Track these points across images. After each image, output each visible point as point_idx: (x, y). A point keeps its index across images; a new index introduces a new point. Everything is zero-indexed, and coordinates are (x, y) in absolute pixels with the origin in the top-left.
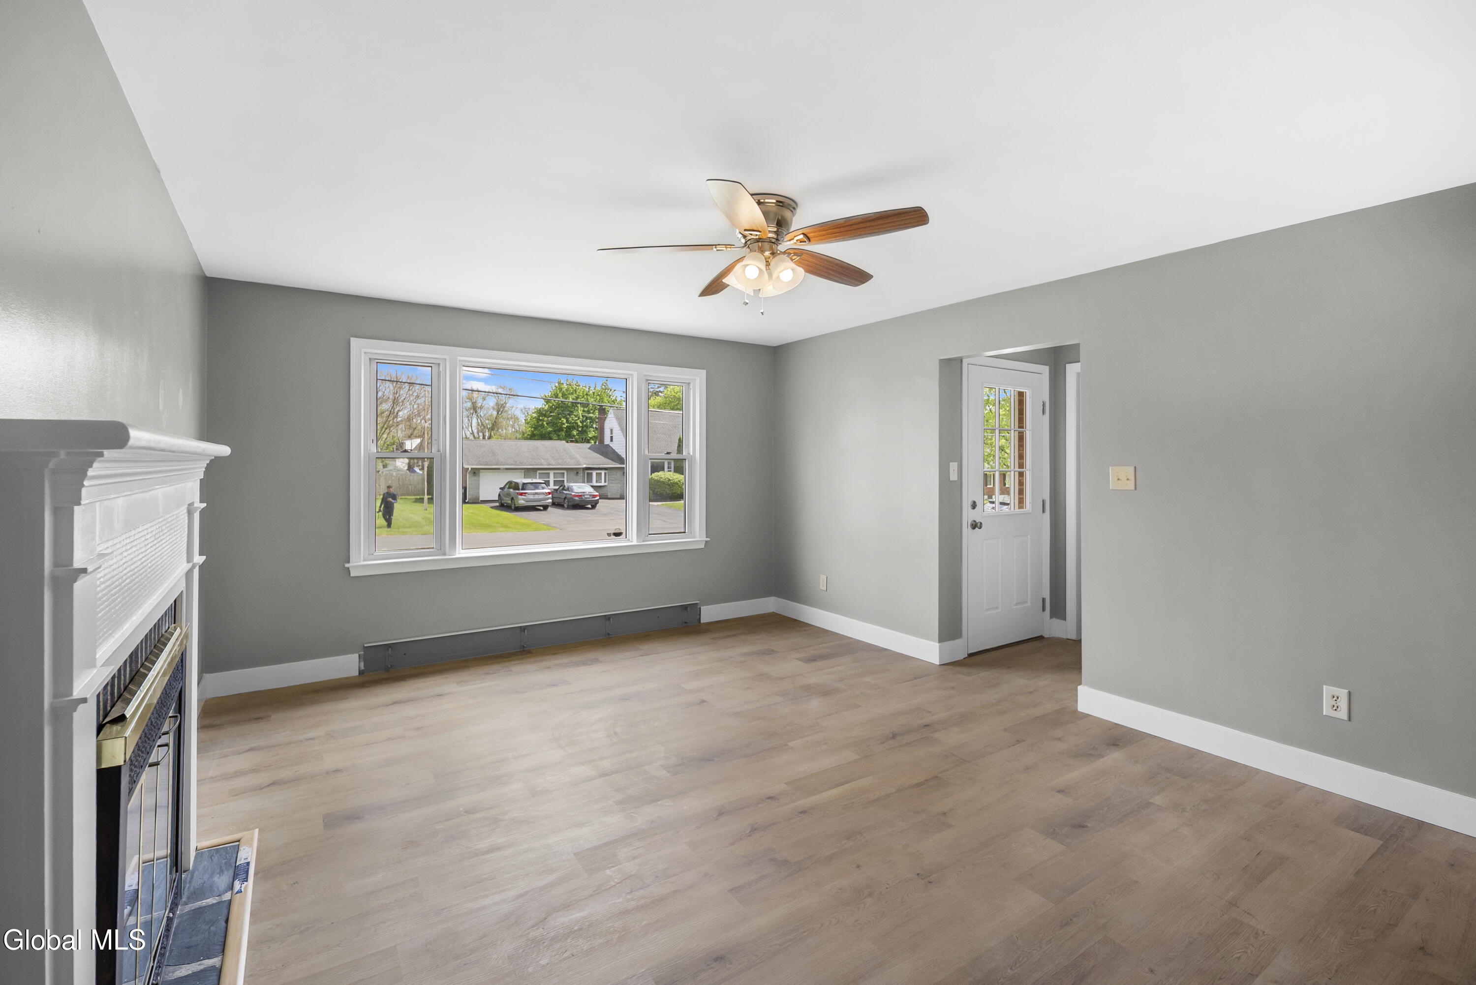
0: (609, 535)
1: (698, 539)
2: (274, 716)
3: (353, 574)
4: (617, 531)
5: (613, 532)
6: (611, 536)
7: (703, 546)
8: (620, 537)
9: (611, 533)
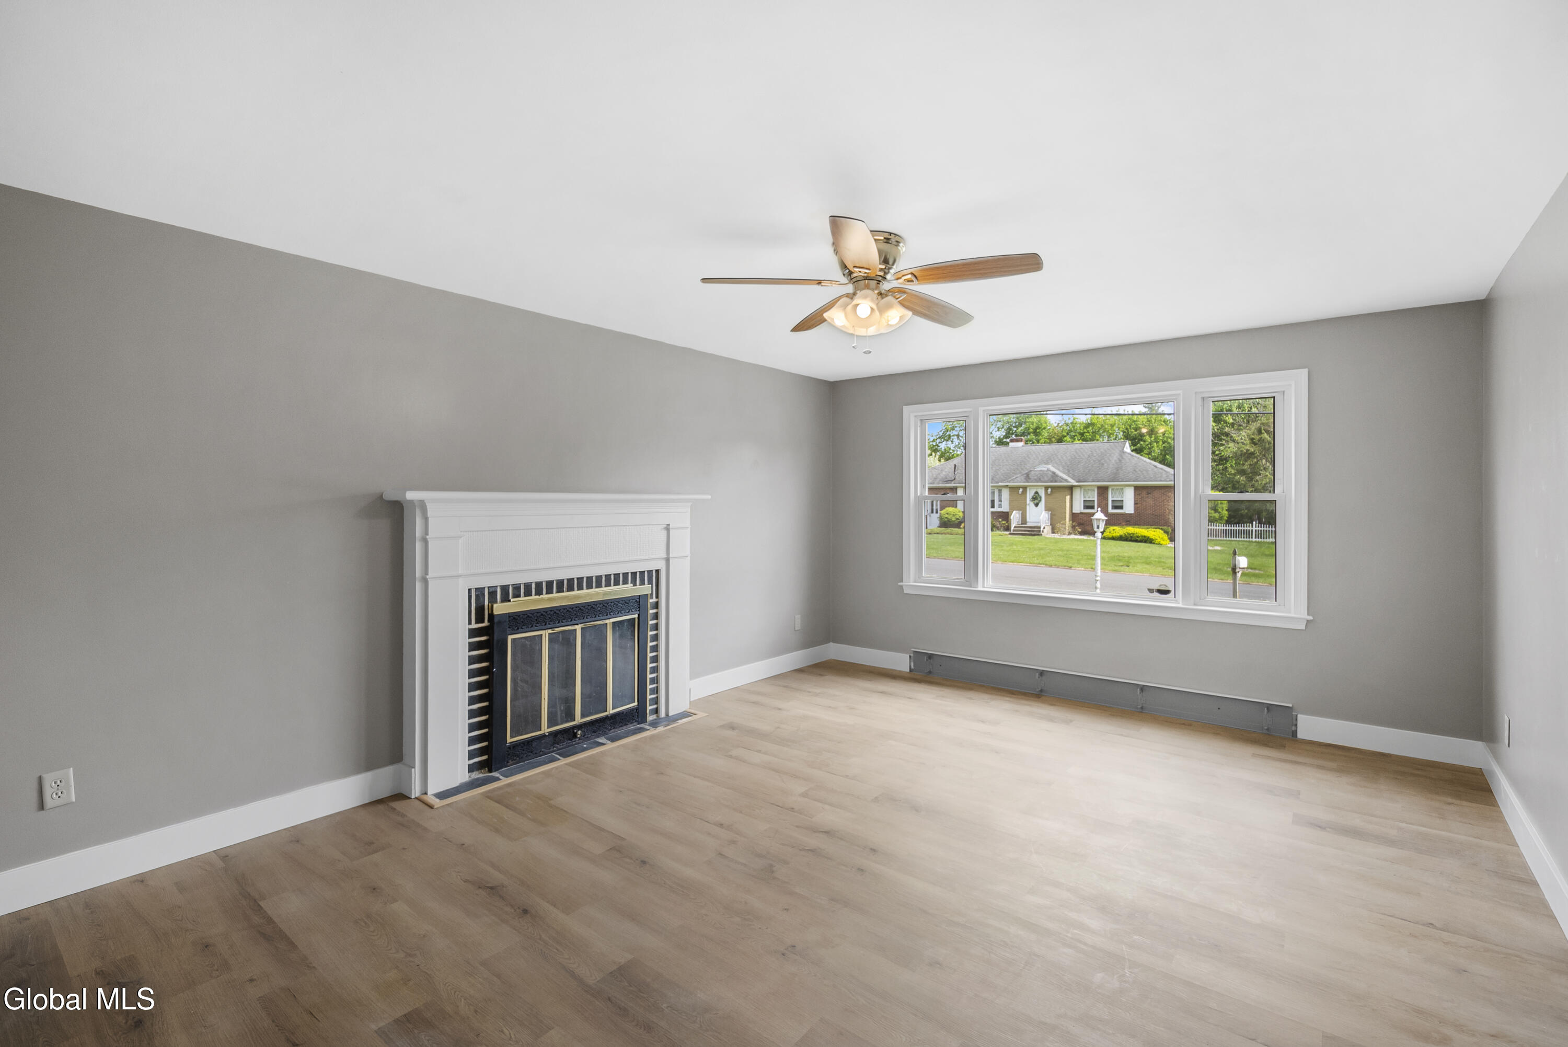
0: (1151, 591)
1: (1292, 615)
2: (827, 677)
3: (906, 591)
4: (1163, 588)
5: (1156, 588)
6: (1153, 592)
7: (1303, 627)
8: (1167, 595)
9: (1153, 590)
